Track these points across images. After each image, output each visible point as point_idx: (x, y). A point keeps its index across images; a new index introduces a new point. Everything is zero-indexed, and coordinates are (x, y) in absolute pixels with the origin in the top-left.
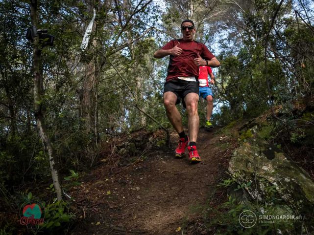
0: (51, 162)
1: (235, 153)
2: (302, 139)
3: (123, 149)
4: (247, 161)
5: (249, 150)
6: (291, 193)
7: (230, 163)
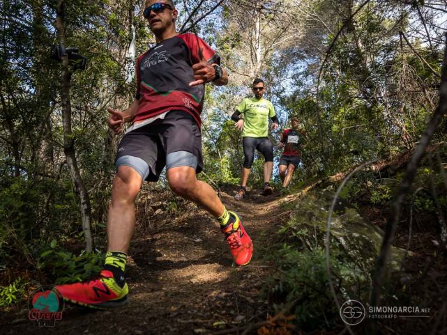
0: (82, 206)
2: (387, 200)
4: (311, 215)
5: (314, 204)
6: (360, 249)
7: (291, 216)
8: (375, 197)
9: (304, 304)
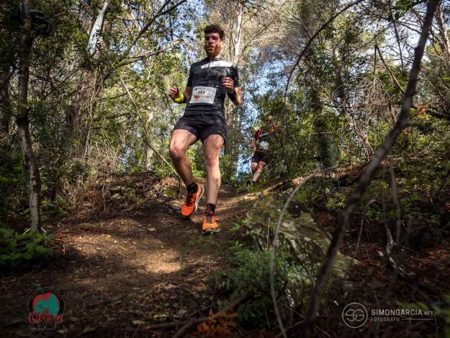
0: (31, 181)
2: (342, 208)
3: (117, 195)
4: (267, 215)
5: (272, 204)
6: (309, 254)
7: (247, 215)
8: (330, 204)
9: (248, 303)
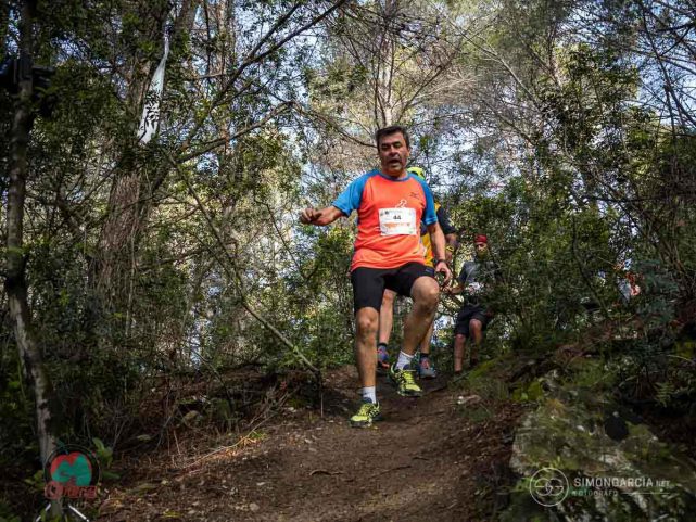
0: (39, 411)
1: (527, 424)
2: (684, 397)
3: (193, 413)
5: (562, 417)
7: (514, 447)
